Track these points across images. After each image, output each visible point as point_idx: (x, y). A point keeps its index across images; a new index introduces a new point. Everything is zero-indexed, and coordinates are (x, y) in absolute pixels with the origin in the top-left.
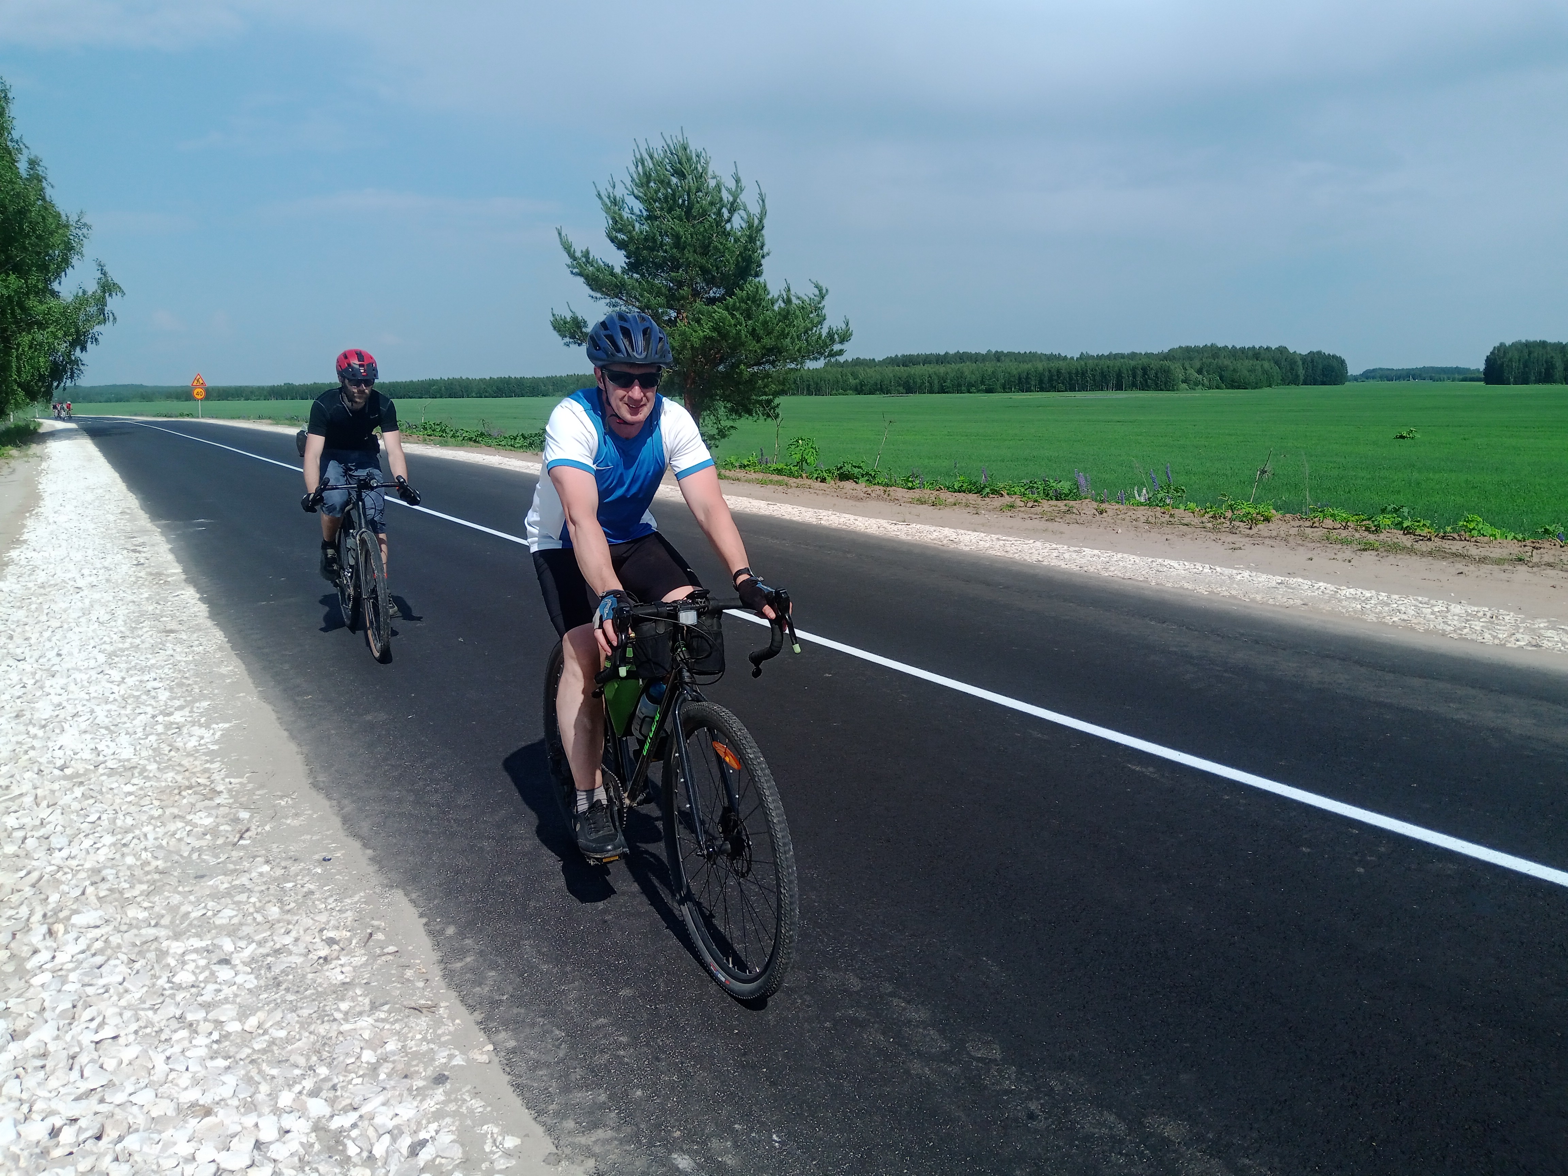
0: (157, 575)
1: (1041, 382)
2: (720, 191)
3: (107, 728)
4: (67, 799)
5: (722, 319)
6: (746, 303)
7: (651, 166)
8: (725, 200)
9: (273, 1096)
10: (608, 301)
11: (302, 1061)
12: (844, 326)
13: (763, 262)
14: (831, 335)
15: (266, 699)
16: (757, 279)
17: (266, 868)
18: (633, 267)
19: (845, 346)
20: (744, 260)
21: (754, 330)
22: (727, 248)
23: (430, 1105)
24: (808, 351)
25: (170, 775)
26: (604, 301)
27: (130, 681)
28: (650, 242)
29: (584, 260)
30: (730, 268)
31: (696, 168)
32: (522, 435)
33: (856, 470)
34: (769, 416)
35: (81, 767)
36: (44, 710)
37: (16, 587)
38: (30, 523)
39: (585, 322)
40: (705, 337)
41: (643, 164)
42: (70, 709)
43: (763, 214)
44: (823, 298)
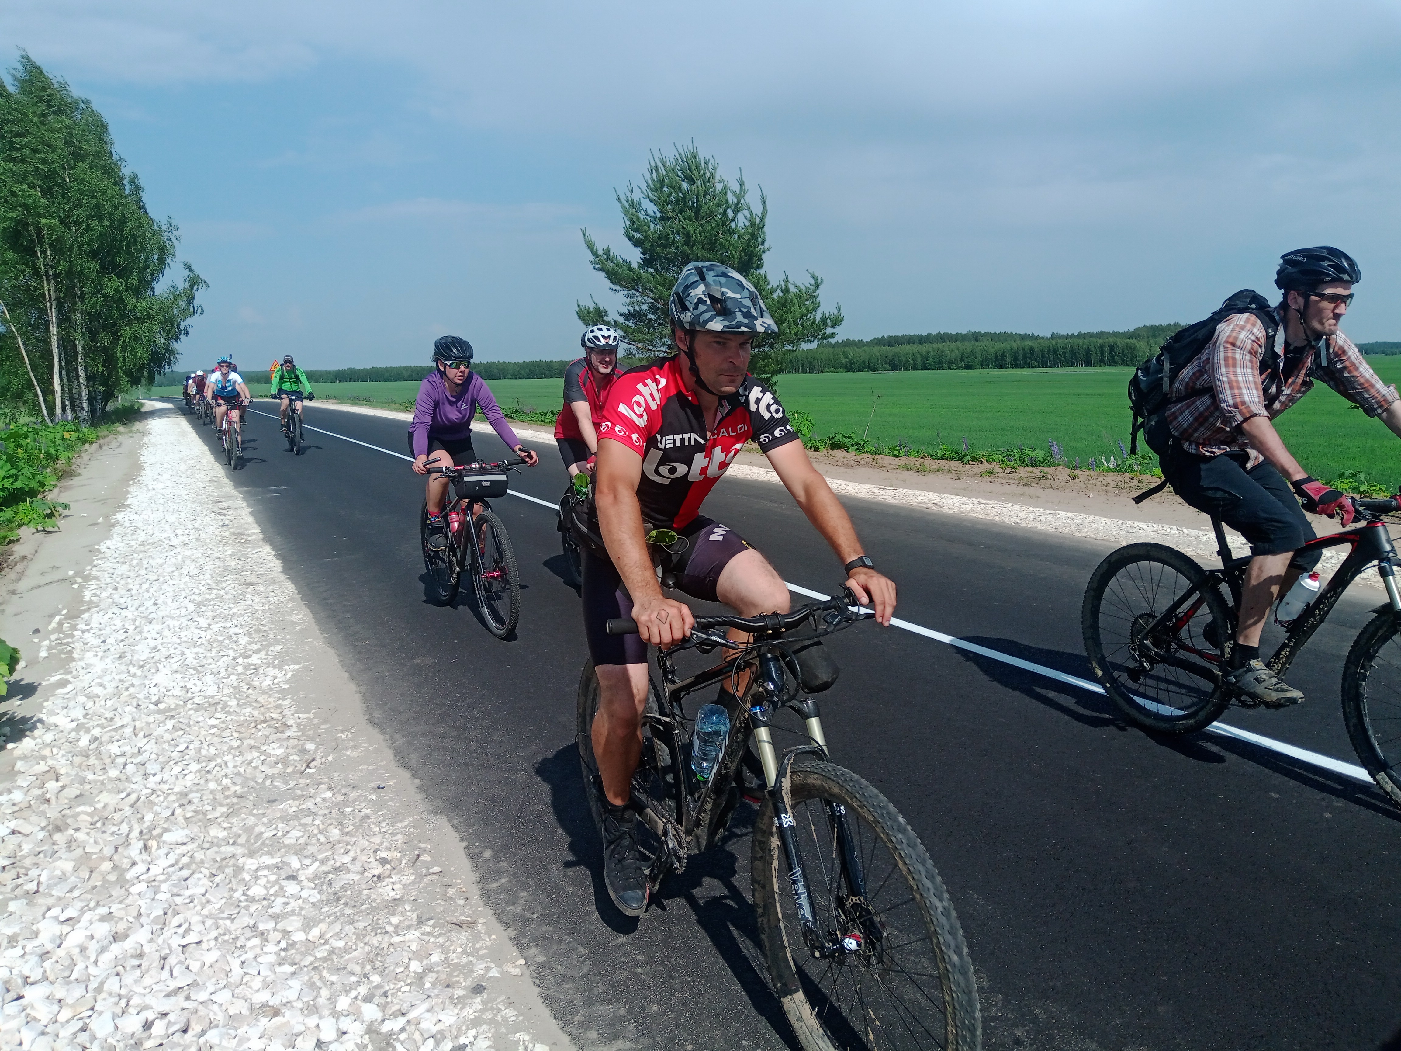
0: (240, 535)
1: (1016, 359)
2: (726, 194)
3: (195, 669)
4: (160, 731)
7: (664, 173)
8: (730, 202)
9: (332, 1000)
10: (626, 293)
11: (357, 969)
12: (836, 312)
13: (764, 256)
14: (824, 320)
15: (330, 644)
16: (758, 271)
17: (329, 794)
18: (647, 262)
19: (837, 330)
20: (747, 254)
22: (732, 244)
23: (469, 1012)
24: (803, 335)
25: (248, 710)
26: (622, 294)
27: (215, 628)
28: (664, 240)
29: (605, 257)
31: (704, 174)
33: (846, 440)
35: (172, 702)
36: (142, 652)
37: (121, 545)
38: (133, 489)
39: (606, 312)
41: (657, 171)
42: (164, 652)
43: (764, 213)
44: (817, 287)
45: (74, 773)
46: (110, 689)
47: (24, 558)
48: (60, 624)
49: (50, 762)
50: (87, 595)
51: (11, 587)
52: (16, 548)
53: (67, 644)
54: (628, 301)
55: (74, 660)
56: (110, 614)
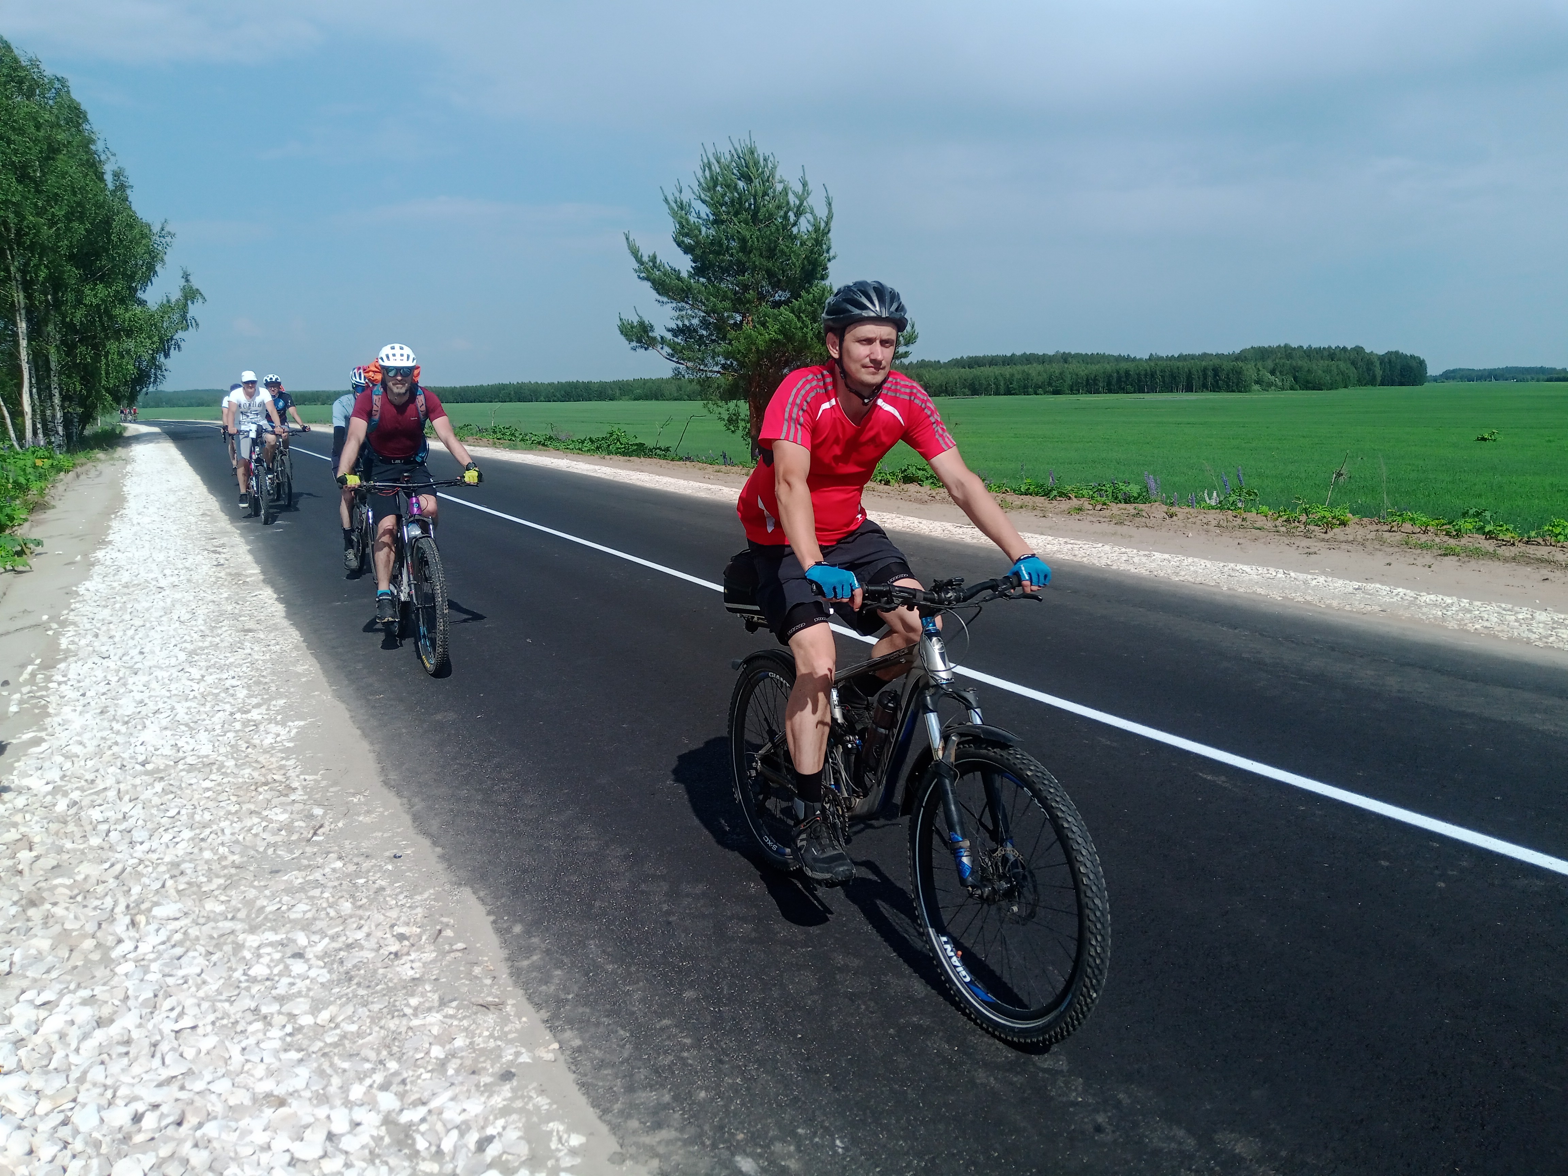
0: (237, 576)
1: (1109, 383)
2: (787, 194)
3: (187, 725)
4: (148, 794)
5: (789, 322)
6: (812, 306)
7: (718, 170)
8: (792, 203)
9: (344, 1089)
10: (674, 305)
11: (372, 1055)
13: (829, 265)
15: (340, 698)
16: (823, 282)
17: (339, 864)
18: (699, 271)
19: (911, 348)
20: (810, 263)
22: (793, 252)
23: (497, 1101)
25: (247, 771)
26: (670, 305)
27: (209, 679)
28: (716, 246)
29: (651, 264)
30: (796, 272)
31: (763, 172)
32: (590, 439)
33: (921, 473)
35: (161, 763)
36: (127, 706)
37: (101, 587)
38: (115, 524)
39: (652, 327)
40: (771, 339)
41: (710, 168)
42: (152, 706)
43: (830, 217)
45: (50, 841)
46: (91, 748)
48: (33, 675)
49: (22, 829)
50: (64, 643)
53: (41, 697)
54: (677, 314)
55: (49, 715)
56: (90, 664)
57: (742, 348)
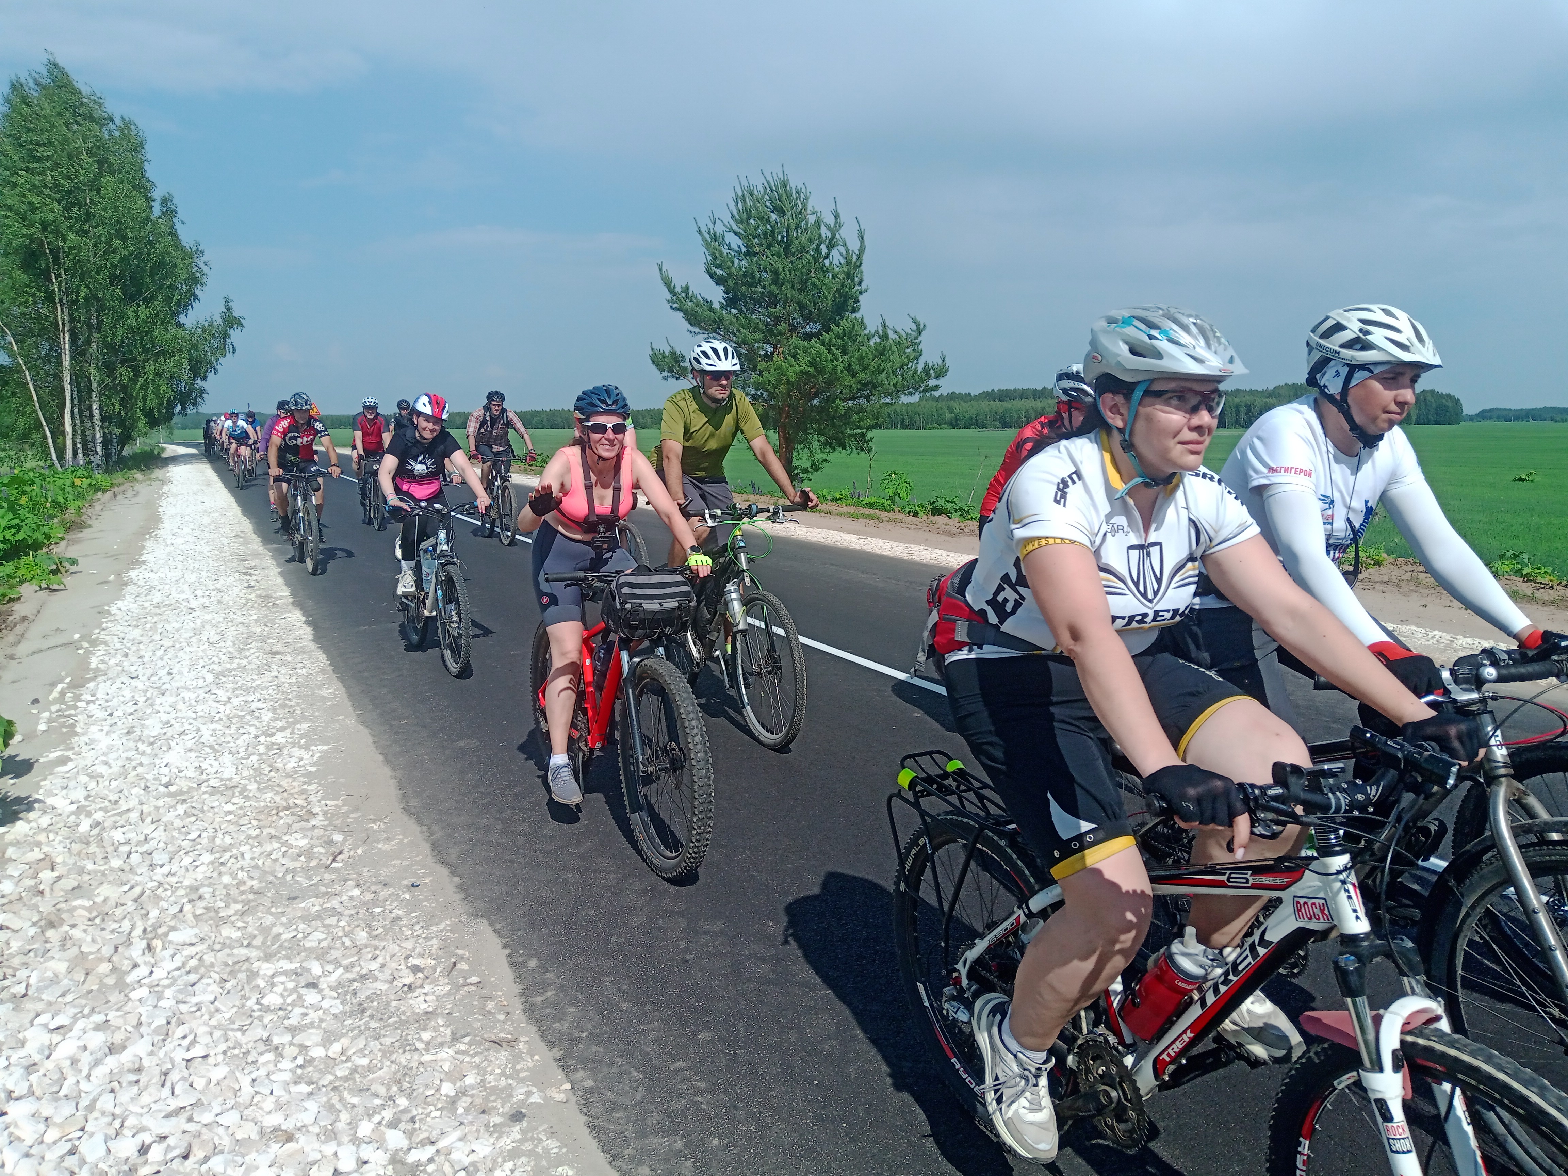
0: (267, 598)
2: (819, 228)
3: (211, 747)
4: (169, 817)
5: (819, 354)
6: (842, 339)
7: (751, 203)
8: (824, 236)
9: (353, 1125)
11: (382, 1091)
12: (940, 362)
13: (861, 298)
14: (926, 370)
15: (364, 723)
16: (854, 315)
17: (356, 892)
18: (731, 302)
19: (941, 382)
20: (841, 295)
21: (850, 365)
22: (825, 284)
23: (507, 1142)
24: (904, 386)
25: (269, 795)
27: (236, 701)
28: (749, 278)
29: (684, 295)
30: (827, 304)
31: (796, 205)
33: (949, 505)
34: (862, 449)
35: (184, 785)
36: (153, 727)
37: (133, 607)
38: (149, 544)
40: (801, 372)
41: (745, 200)
42: (178, 728)
43: (862, 249)
44: (920, 333)
45: (71, 861)
46: (116, 768)
47: (24, 619)
48: (62, 694)
49: (46, 849)
50: (94, 662)
51: (9, 651)
52: (16, 607)
53: (70, 716)
55: (76, 734)
56: (118, 684)
57: (772, 379)
